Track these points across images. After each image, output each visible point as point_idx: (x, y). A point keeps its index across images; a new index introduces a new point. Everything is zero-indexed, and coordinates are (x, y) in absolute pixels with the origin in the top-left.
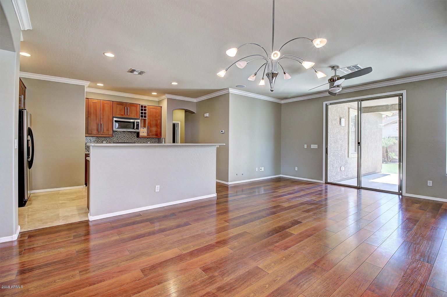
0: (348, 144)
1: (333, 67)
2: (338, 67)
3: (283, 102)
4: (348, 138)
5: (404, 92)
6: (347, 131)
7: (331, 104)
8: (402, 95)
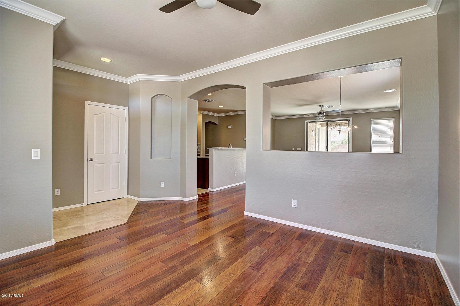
0: (316, 147)
1: (320, 106)
2: (323, 106)
3: (277, 118)
4: (316, 143)
5: (351, 119)
6: (315, 139)
7: (310, 122)
8: (350, 120)
